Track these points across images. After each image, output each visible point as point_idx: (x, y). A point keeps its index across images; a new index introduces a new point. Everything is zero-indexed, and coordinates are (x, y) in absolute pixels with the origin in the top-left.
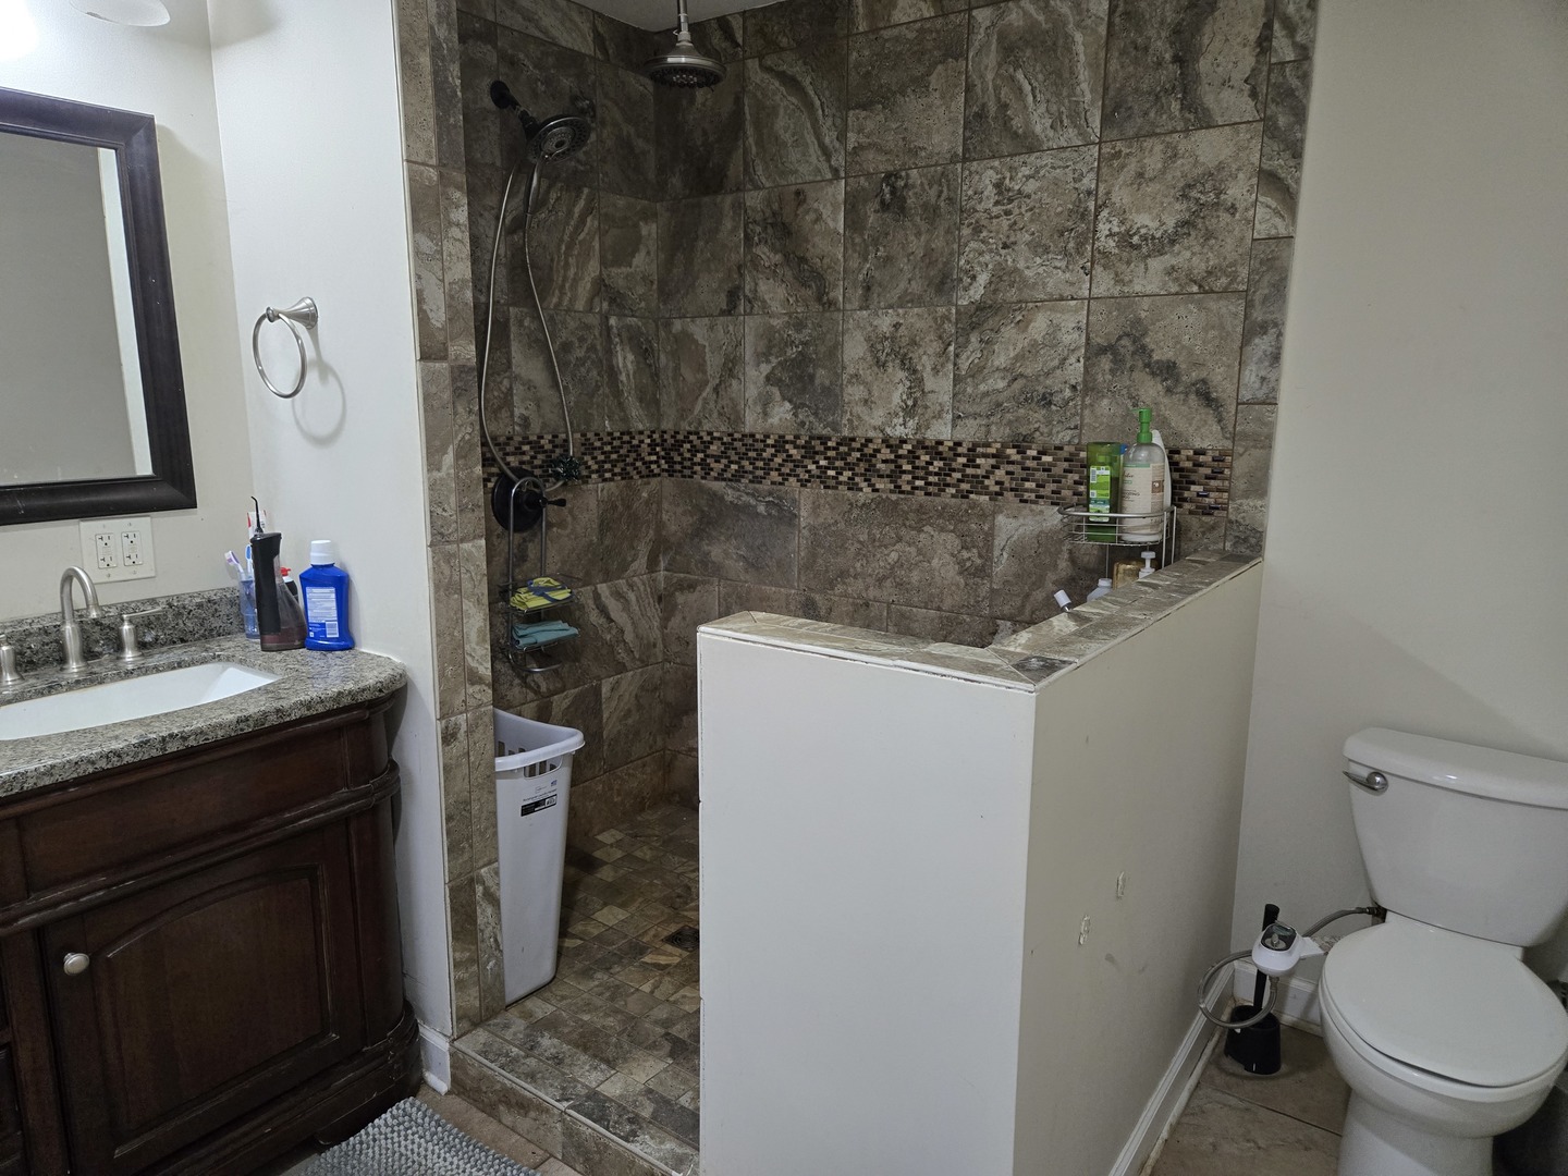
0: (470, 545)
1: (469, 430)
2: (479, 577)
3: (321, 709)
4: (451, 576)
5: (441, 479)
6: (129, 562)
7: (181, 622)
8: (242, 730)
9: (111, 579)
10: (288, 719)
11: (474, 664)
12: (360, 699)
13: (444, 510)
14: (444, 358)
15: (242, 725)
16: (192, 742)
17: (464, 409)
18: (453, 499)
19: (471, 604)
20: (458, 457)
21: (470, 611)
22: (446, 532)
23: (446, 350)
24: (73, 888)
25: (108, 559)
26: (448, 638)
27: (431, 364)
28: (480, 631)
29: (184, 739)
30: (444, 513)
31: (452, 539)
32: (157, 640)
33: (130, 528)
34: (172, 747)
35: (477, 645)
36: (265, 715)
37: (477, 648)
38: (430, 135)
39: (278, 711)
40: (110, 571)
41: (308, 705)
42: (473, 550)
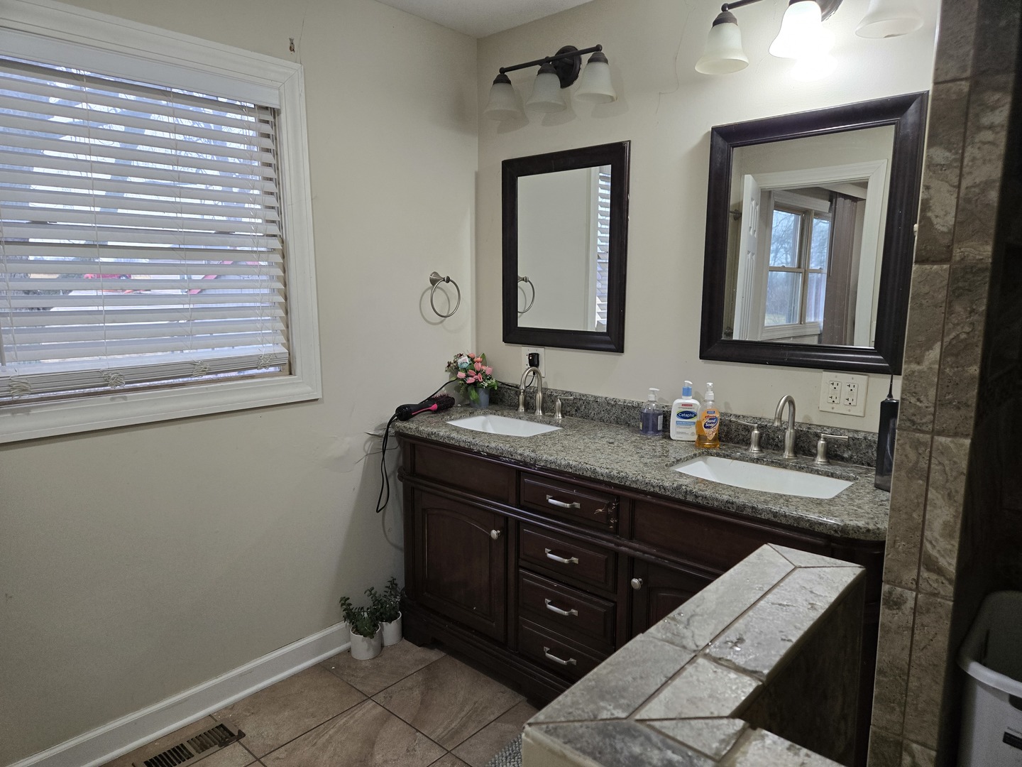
0: (949, 439)
1: (967, 329)
2: (954, 474)
3: (784, 521)
4: (917, 462)
5: (920, 372)
6: (847, 403)
7: (870, 451)
8: (728, 508)
9: (834, 411)
10: (759, 516)
11: (934, 553)
12: (817, 529)
13: (919, 400)
14: (947, 260)
15: (729, 505)
16: (699, 500)
17: (965, 309)
18: (932, 393)
19: (940, 496)
20: (943, 354)
21: (936, 501)
22: (919, 421)
23: (951, 252)
24: (645, 548)
25: (834, 397)
26: (904, 516)
27: (927, 267)
28: (946, 524)
29: (696, 497)
30: (918, 403)
31: (924, 428)
32: (851, 458)
33: (835, 379)
34: (690, 499)
35: (942, 536)
36: (744, 506)
37: (941, 540)
38: (969, 51)
39: (753, 508)
40: (834, 405)
41: (775, 514)
42: (952, 446)
